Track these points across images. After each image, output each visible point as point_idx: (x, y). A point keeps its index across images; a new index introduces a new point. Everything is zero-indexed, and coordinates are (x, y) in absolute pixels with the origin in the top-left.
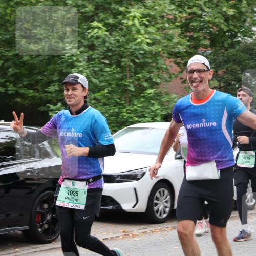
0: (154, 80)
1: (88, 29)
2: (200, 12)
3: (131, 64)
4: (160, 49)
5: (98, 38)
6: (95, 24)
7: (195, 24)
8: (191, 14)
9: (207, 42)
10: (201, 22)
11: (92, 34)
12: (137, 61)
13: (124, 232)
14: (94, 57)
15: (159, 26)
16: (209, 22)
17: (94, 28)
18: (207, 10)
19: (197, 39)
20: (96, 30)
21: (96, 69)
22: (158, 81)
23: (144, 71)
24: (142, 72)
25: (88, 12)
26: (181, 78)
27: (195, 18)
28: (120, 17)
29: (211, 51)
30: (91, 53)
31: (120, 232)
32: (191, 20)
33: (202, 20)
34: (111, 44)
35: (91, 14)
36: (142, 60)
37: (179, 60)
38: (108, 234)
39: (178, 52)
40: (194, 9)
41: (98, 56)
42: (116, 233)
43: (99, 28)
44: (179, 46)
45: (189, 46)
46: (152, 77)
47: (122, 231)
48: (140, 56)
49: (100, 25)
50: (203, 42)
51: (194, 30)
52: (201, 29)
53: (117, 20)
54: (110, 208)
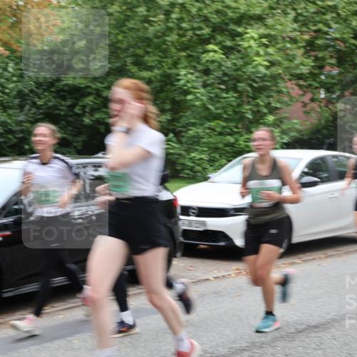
0: (273, 105)
1: (203, 53)
2: (326, 29)
3: (249, 89)
4: (280, 71)
5: (213, 62)
6: (211, 47)
7: (319, 42)
8: (316, 31)
9: (333, 61)
10: (328, 39)
11: (208, 58)
12: (255, 85)
13: (237, 269)
14: (209, 82)
15: (279, 46)
16: (336, 39)
17: (209, 51)
18: (334, 26)
19: (323, 59)
20: (211, 54)
21: (212, 95)
22: (278, 105)
23: (261, 96)
24: (260, 97)
25: (203, 35)
26: (303, 102)
27: (321, 35)
28: (238, 39)
29: (336, 72)
30: (206, 78)
31: (232, 270)
32: (316, 38)
33: (328, 37)
34: (228, 67)
35: (208, 36)
36: (260, 84)
37: (301, 82)
38: (219, 272)
39: (302, 74)
40: (321, 26)
41: (213, 81)
42: (229, 271)
43: (215, 51)
44: (302, 67)
45: (313, 67)
46: (272, 102)
47: (234, 268)
48: (257, 80)
49: (216, 48)
50: (329, 61)
51: (320, 48)
52: (327, 47)
53: (234, 42)
54: (222, 244)
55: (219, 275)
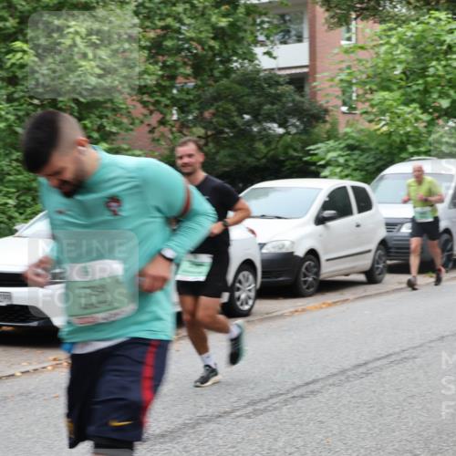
0: (108, 129)
1: (8, 53)
2: (178, 25)
3: (73, 105)
5: (22, 66)
6: (18, 44)
7: (169, 43)
8: (163, 28)
9: (188, 71)
10: (179, 39)
11: (13, 61)
12: (82, 100)
13: (55, 360)
14: (16, 96)
16: (192, 39)
17: (14, 51)
18: (187, 21)
19: (174, 66)
20: (19, 55)
21: (21, 113)
22: (114, 129)
23: (92, 115)
24: (90, 117)
25: (6, 28)
26: (149, 125)
27: (170, 34)
29: (193, 84)
30: (11, 89)
31: (49, 361)
32: (164, 37)
33: (181, 37)
35: (14, 30)
36: (89, 99)
37: (146, 98)
38: (30, 364)
39: (145, 86)
40: (169, 21)
41: (22, 94)
42: (43, 362)
43: (24, 52)
44: (146, 76)
45: (162, 76)
46: (105, 124)
47: (51, 358)
49: (25, 47)
50: (182, 70)
51: (169, 52)
52: (179, 50)
54: (35, 324)
55: (30, 368)
